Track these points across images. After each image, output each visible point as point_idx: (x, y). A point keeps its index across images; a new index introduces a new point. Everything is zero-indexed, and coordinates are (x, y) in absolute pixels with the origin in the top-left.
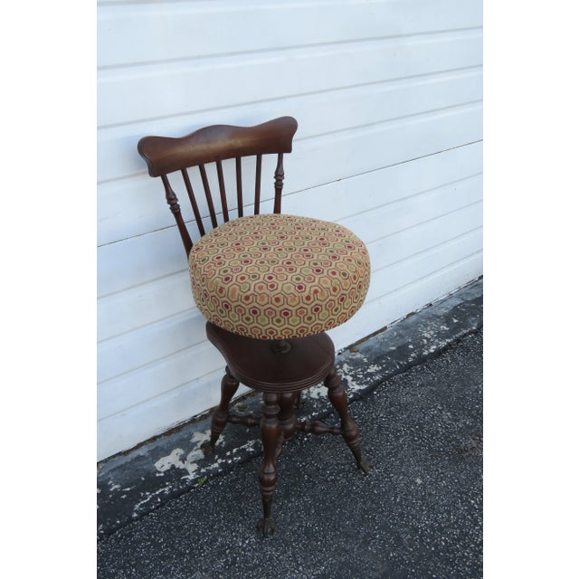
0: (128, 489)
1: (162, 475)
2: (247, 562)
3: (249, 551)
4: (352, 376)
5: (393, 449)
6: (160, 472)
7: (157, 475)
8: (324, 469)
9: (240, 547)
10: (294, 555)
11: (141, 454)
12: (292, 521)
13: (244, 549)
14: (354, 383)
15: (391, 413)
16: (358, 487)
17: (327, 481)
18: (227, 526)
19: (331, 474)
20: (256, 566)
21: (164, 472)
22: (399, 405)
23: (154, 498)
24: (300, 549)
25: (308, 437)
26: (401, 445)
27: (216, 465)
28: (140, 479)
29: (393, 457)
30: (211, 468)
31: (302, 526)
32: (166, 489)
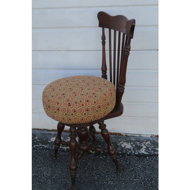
0: (38, 140)
1: (50, 142)
2: (40, 179)
3: (44, 177)
4: (146, 147)
5: (128, 180)
6: (50, 141)
7: (49, 141)
8: (95, 170)
9: (43, 174)
10: (54, 187)
11: (52, 133)
12: (65, 178)
13: (43, 175)
14: (144, 150)
15: (145, 168)
16: (98, 183)
17: (91, 174)
18: (47, 166)
19: (95, 173)
20: (41, 182)
21: (51, 141)
22: (152, 168)
23: (41, 146)
24: (57, 187)
25: (102, 157)
26: (134, 181)
27: (66, 148)
28: (43, 140)
29: (125, 183)
30: (63, 148)
31: (66, 181)
32: (46, 146)
